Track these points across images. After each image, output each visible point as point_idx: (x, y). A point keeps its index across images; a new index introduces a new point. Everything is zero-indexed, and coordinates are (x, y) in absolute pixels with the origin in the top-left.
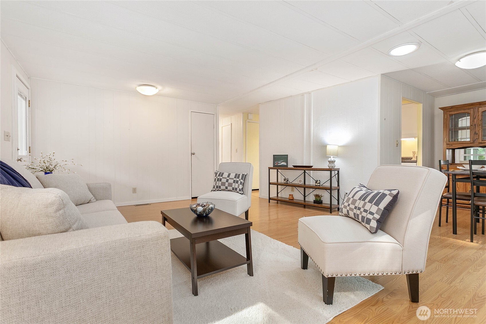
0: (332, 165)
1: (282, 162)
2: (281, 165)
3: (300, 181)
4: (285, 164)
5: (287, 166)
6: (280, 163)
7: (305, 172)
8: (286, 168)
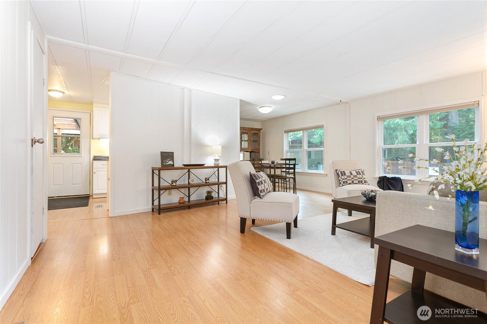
0: (218, 163)
1: (169, 160)
2: (169, 164)
3: (184, 181)
4: (172, 163)
5: (173, 165)
6: (168, 162)
7: (189, 171)
8: (172, 168)
